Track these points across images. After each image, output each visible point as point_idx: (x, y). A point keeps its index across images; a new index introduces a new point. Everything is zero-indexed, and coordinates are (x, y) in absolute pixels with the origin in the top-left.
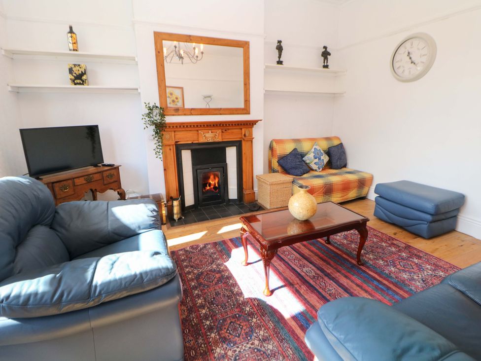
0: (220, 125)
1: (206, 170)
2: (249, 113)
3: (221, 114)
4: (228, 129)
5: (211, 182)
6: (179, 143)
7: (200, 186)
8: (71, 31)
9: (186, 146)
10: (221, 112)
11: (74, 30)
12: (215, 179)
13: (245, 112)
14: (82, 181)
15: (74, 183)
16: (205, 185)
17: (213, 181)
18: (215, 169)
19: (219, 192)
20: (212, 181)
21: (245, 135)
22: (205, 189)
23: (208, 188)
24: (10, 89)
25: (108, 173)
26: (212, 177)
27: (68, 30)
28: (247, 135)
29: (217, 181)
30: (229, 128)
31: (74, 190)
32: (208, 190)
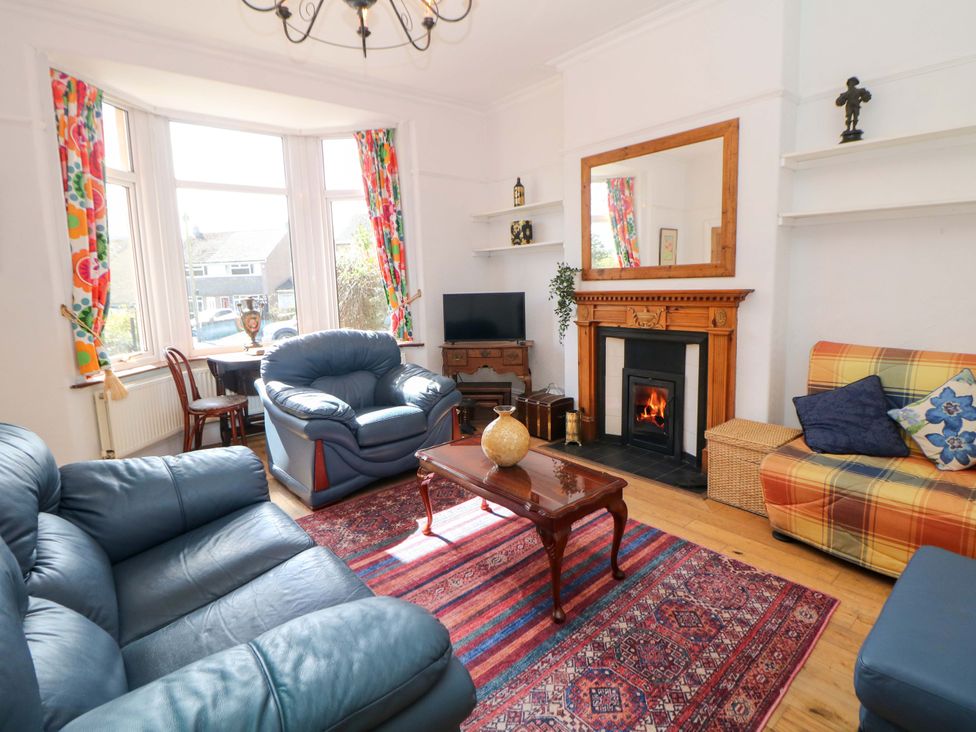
0: (659, 298)
1: (644, 381)
2: (732, 274)
3: (670, 278)
4: (682, 307)
5: (653, 407)
6: (601, 325)
7: (632, 409)
8: (519, 184)
9: (616, 332)
10: (672, 273)
11: (521, 182)
12: (660, 402)
13: (720, 271)
14: (477, 353)
15: (467, 354)
16: (640, 409)
17: (657, 406)
18: (660, 383)
19: (666, 429)
20: (655, 405)
21: (714, 323)
22: (640, 416)
23: (646, 416)
24: (473, 254)
25: (510, 351)
26: (654, 396)
27: (516, 183)
28: (719, 321)
29: (662, 405)
30: (682, 304)
31: (467, 362)
32: (645, 419)
